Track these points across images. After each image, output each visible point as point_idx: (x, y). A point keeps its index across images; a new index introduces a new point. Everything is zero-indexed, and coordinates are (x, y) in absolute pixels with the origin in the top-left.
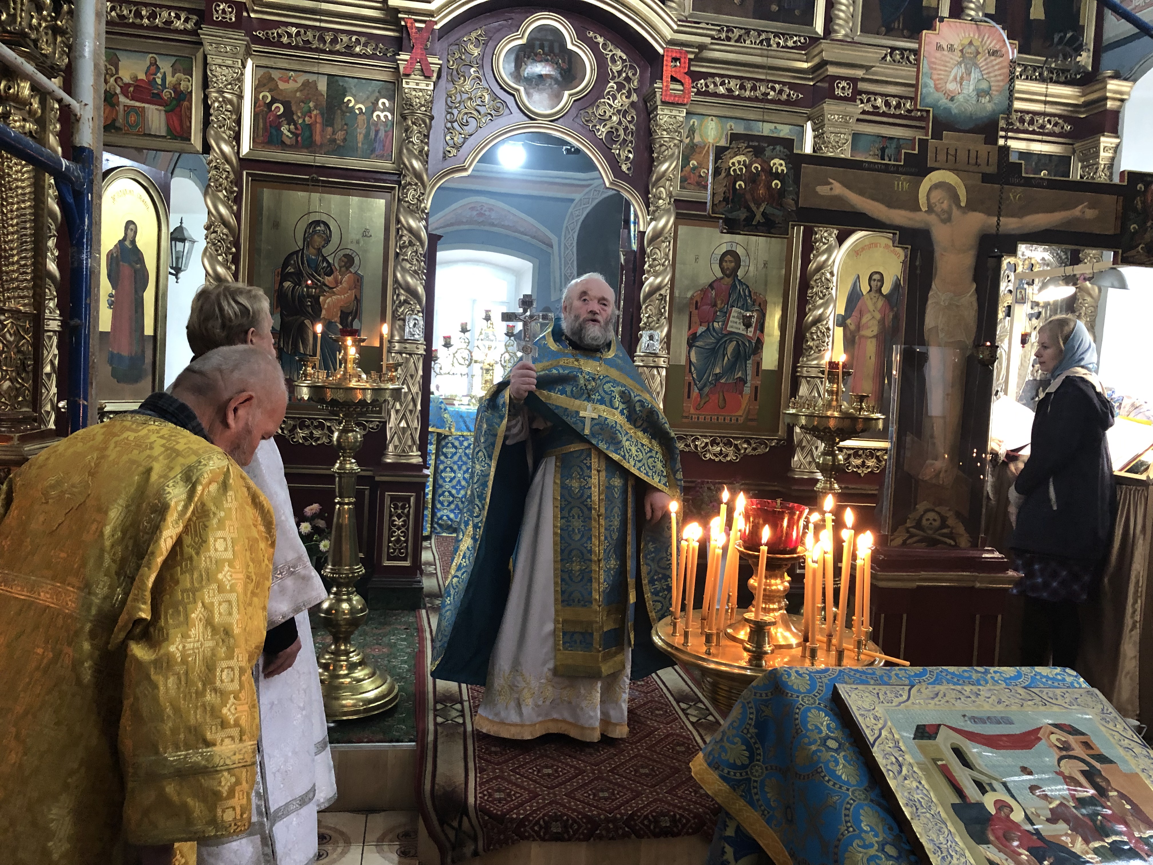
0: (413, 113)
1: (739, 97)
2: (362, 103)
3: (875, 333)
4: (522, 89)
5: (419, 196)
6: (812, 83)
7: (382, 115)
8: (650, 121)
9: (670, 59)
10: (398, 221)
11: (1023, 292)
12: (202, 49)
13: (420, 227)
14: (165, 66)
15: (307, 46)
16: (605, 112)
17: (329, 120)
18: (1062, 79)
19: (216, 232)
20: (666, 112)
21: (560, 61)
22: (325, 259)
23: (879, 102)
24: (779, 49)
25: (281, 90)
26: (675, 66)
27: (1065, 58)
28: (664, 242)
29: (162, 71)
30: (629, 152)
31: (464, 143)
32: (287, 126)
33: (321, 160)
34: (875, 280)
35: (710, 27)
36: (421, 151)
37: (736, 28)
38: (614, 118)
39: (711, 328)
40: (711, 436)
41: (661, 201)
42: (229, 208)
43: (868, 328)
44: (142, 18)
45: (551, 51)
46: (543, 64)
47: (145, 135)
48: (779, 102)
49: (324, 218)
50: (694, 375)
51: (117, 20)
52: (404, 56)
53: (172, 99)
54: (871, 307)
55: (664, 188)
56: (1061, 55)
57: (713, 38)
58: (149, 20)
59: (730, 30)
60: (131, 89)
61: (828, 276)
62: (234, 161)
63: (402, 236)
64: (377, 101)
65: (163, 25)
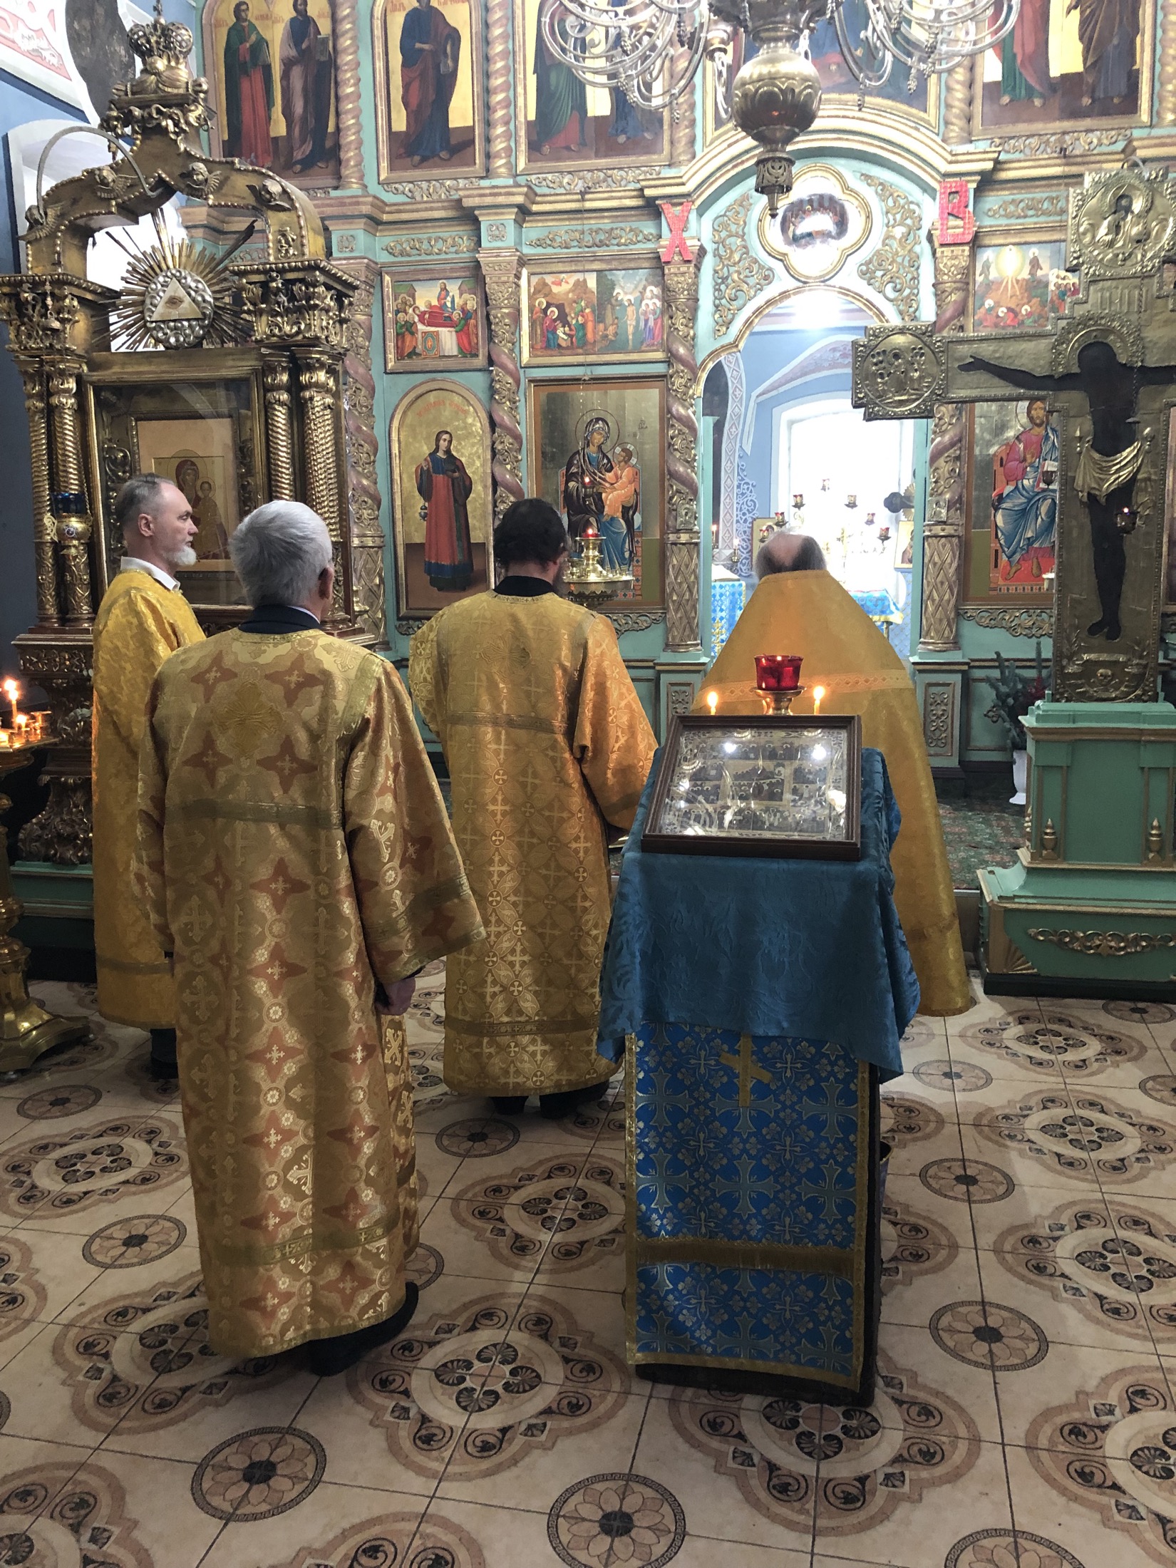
0: (676, 299)
2: (631, 294)
4: (791, 252)
7: (650, 303)
9: (947, 194)
10: (669, 411)
12: (482, 270)
13: (688, 415)
16: (883, 260)
17: (600, 318)
19: (502, 443)
20: (947, 252)
22: (605, 456)
25: (555, 294)
26: (954, 200)
29: (451, 294)
30: (913, 300)
31: (733, 319)
32: (562, 329)
35: (992, 149)
36: (686, 337)
38: (894, 266)
39: (1019, 488)
42: (513, 418)
44: (431, 248)
45: (822, 204)
47: (440, 356)
49: (602, 414)
50: (1002, 542)
52: (663, 243)
53: (460, 320)
62: (515, 371)
63: (673, 426)
64: (645, 289)
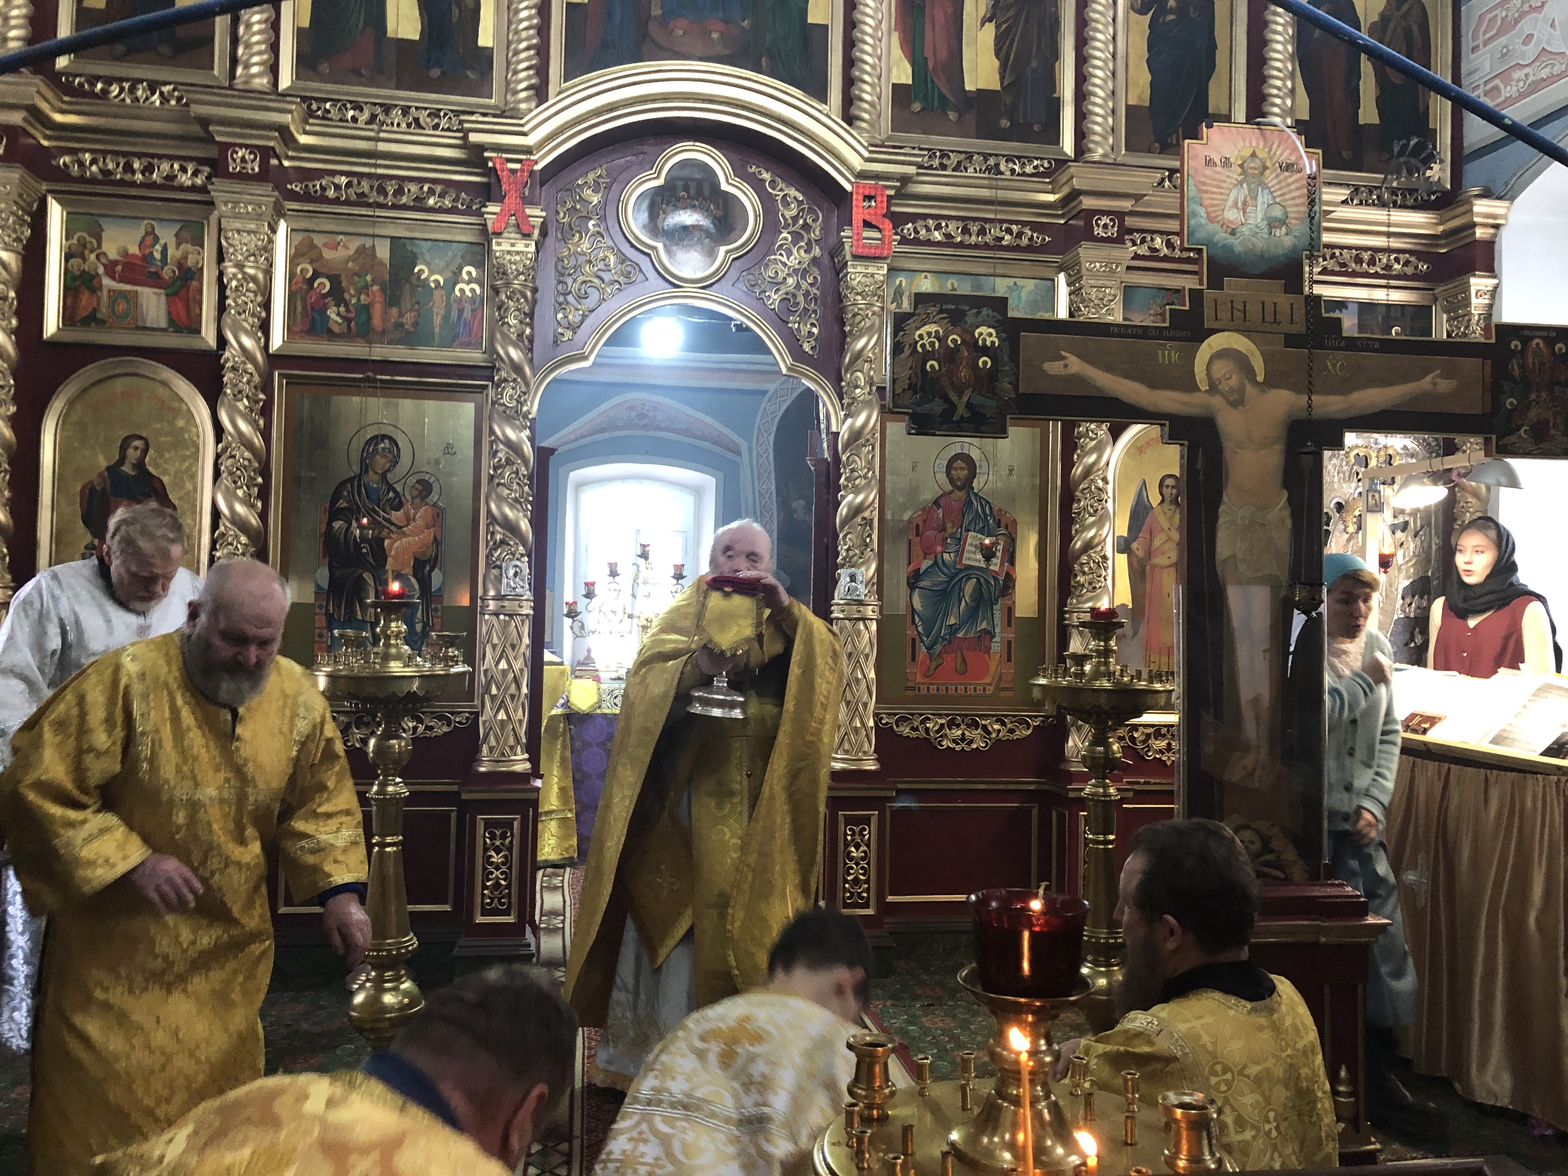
0: (508, 284)
1: (961, 245)
2: (440, 273)
3: (1174, 559)
4: (660, 246)
5: (519, 396)
6: (1062, 222)
7: (467, 288)
8: (839, 281)
9: (861, 197)
10: (492, 432)
11: (1377, 495)
12: (216, 212)
13: (520, 440)
14: (167, 235)
15: (361, 201)
16: (776, 272)
17: (393, 298)
18: (1411, 202)
19: (233, 457)
20: (859, 269)
21: (712, 207)
22: (391, 488)
23: (1158, 242)
24: (1015, 178)
25: (328, 261)
26: (870, 207)
27: (1410, 173)
28: (864, 446)
29: (162, 242)
30: (813, 325)
31: (582, 322)
32: (335, 309)
33: (380, 352)
34: (1168, 486)
35: (916, 152)
36: (520, 335)
37: (952, 152)
38: (790, 281)
39: (940, 561)
40: (948, 715)
41: (858, 391)
42: (254, 423)
43: (1163, 553)
44: (133, 172)
45: (699, 194)
46: (689, 212)
47: (138, 328)
48: (1017, 248)
49: (389, 431)
50: (920, 629)
51: (100, 177)
52: (493, 208)
53: (174, 280)
54: (1165, 524)
55: (861, 372)
56: (1405, 171)
57: (920, 166)
58: (143, 175)
59: (944, 155)
60: (119, 268)
61: (1100, 483)
62: (259, 357)
63: (496, 452)
64: (460, 269)
65: (163, 181)
